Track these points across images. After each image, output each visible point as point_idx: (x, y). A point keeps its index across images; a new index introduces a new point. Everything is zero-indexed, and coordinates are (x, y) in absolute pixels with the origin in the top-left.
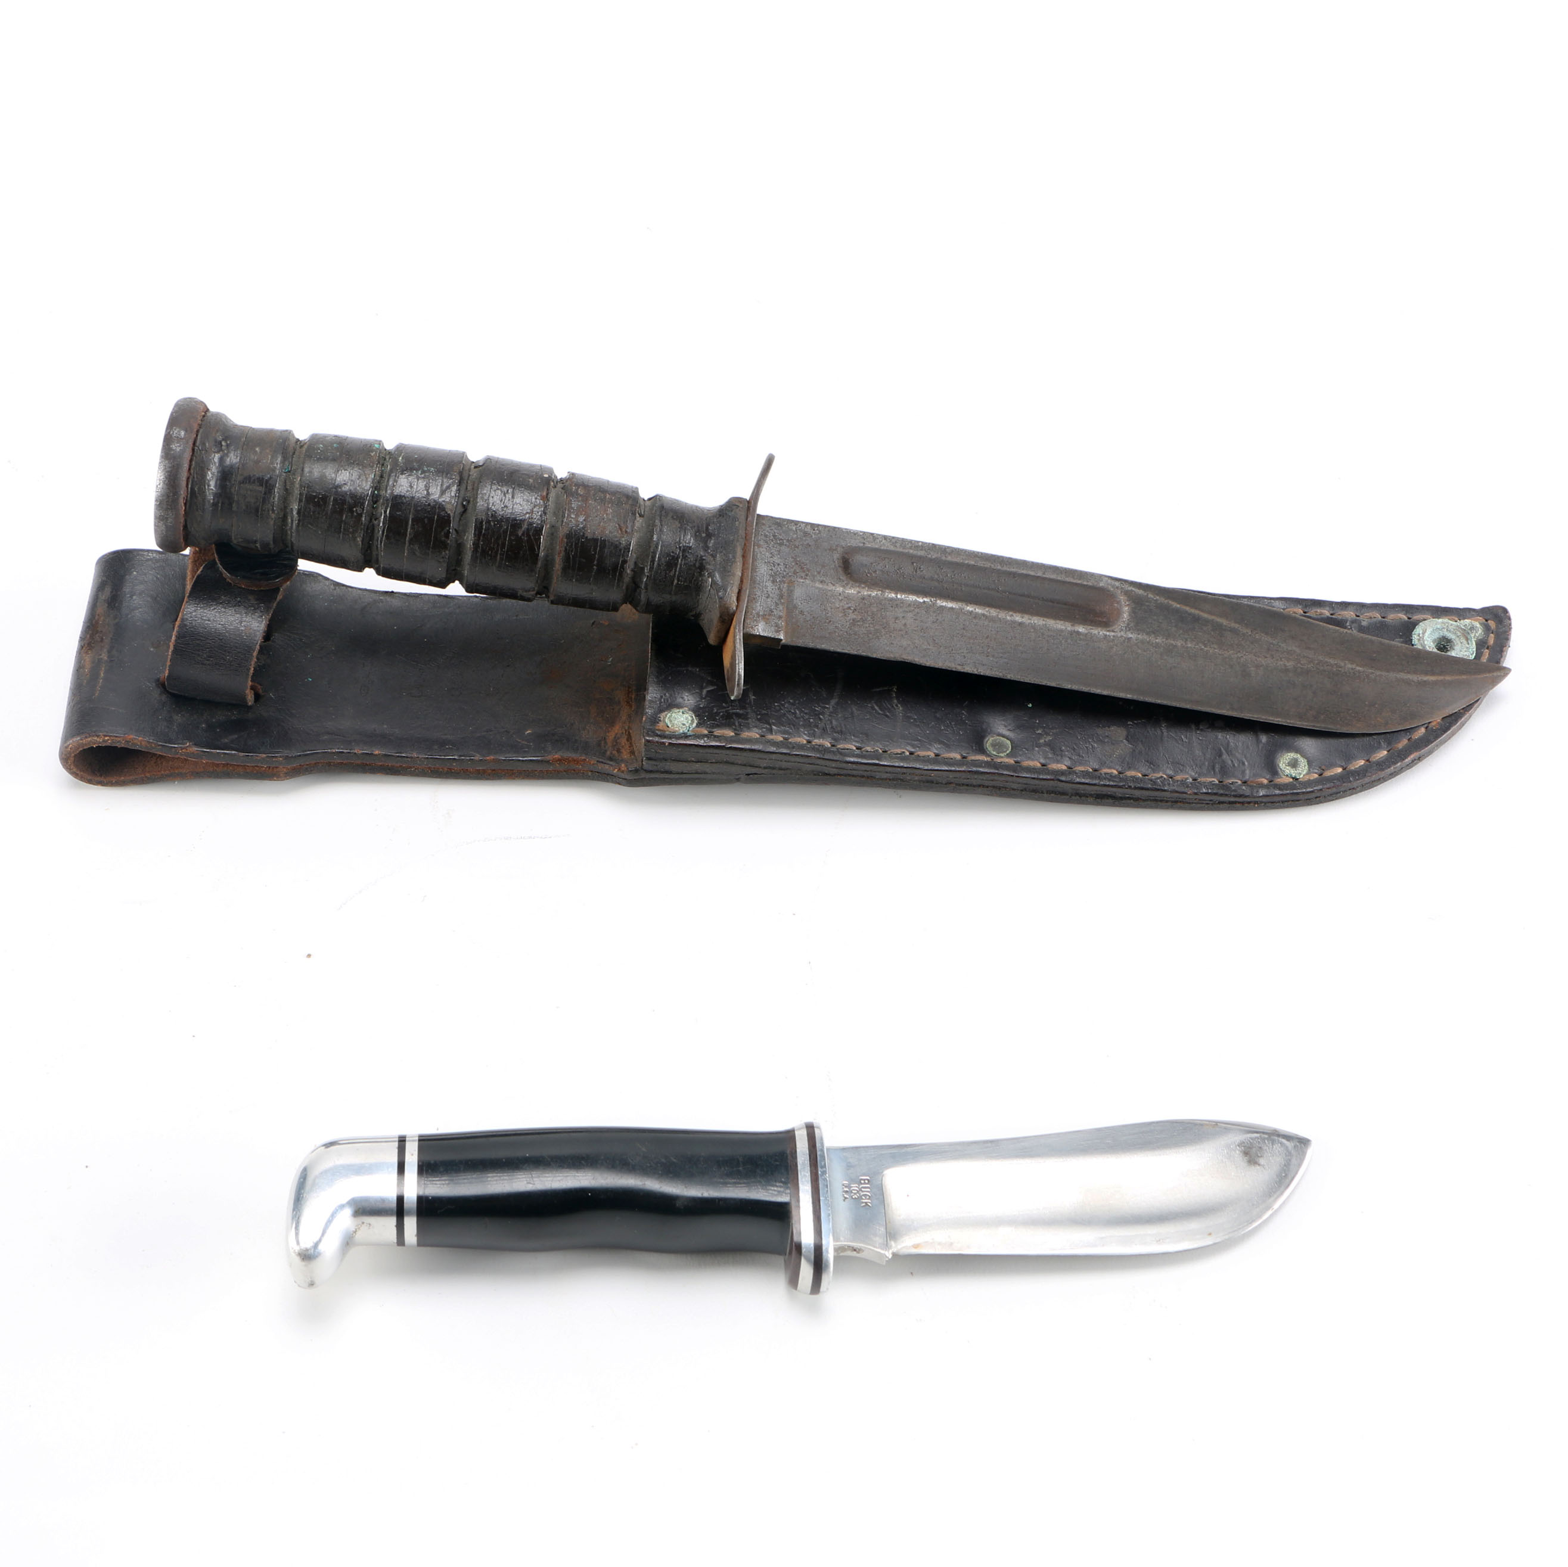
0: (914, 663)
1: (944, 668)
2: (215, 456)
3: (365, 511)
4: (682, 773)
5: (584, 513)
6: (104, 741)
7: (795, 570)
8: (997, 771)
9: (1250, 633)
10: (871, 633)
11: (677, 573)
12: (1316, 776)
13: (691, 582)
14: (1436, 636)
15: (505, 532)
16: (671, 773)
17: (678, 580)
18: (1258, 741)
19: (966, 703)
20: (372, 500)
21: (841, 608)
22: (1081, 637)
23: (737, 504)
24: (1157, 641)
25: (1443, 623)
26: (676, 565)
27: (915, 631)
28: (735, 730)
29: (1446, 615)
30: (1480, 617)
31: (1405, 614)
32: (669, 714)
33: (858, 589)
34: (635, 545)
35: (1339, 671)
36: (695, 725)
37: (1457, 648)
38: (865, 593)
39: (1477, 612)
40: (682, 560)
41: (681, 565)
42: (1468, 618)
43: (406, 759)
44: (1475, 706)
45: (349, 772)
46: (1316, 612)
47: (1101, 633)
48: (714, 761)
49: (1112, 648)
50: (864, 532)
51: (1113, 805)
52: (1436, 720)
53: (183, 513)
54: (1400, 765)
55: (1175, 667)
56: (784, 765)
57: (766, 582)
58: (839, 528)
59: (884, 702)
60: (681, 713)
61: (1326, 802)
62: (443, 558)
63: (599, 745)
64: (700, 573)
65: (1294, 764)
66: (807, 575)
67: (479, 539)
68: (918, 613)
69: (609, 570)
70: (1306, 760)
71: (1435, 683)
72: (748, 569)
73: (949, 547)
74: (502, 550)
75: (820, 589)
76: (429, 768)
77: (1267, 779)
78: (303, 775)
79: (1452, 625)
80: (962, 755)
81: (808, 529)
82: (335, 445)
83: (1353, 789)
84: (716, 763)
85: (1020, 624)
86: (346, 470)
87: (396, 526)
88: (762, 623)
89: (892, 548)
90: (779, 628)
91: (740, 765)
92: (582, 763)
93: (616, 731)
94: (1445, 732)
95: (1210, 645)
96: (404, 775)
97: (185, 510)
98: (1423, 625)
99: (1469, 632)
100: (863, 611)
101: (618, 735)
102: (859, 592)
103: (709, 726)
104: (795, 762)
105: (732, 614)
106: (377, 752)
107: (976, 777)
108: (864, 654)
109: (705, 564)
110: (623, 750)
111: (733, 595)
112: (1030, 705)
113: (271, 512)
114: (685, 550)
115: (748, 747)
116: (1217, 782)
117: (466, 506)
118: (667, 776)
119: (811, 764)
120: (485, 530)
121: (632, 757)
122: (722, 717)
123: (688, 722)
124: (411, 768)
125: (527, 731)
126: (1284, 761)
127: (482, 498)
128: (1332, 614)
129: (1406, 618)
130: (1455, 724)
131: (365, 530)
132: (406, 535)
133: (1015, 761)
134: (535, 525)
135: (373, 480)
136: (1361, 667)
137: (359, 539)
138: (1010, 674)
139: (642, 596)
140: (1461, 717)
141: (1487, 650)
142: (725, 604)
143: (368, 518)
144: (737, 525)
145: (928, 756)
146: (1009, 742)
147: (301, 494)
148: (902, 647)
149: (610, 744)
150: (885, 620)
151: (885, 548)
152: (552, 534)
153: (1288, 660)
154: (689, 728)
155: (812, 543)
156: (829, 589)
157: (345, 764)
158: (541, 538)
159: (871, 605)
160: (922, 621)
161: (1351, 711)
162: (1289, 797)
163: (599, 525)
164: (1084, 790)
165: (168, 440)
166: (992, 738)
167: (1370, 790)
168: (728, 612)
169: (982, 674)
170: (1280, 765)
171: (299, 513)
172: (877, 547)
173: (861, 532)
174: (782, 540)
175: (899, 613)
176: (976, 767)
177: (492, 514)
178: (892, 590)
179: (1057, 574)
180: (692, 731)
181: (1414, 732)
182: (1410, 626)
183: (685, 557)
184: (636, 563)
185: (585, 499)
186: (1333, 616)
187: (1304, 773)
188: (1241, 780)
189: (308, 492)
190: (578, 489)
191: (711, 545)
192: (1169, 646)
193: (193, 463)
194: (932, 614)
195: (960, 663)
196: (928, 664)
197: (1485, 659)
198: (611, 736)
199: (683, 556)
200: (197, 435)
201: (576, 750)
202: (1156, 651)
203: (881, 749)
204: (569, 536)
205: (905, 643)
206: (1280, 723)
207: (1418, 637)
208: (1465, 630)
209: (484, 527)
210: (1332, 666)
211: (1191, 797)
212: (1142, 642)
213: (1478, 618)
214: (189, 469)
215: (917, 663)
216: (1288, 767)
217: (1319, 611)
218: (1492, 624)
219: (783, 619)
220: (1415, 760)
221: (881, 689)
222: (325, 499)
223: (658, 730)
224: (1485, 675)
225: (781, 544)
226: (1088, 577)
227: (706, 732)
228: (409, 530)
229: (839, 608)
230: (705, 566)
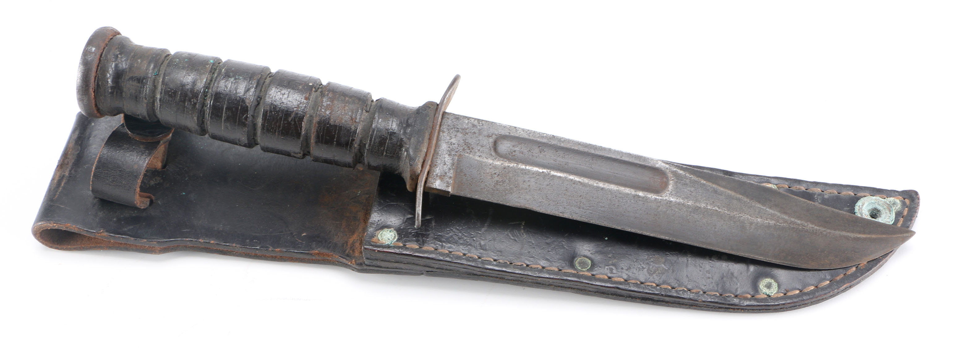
0: (532, 210)
1: (551, 214)
2: (112, 64)
3: (198, 102)
4: (388, 268)
5: (330, 109)
6: (53, 226)
7: (464, 148)
8: (579, 280)
9: (748, 202)
10: (507, 190)
11: (386, 148)
12: (782, 295)
13: (394, 154)
14: (871, 207)
15: (281, 118)
16: (381, 267)
17: (386, 153)
18: (748, 269)
19: (567, 235)
20: (204, 95)
21: (490, 173)
22: (640, 199)
23: (430, 106)
24: (688, 203)
25: (876, 199)
26: (385, 143)
27: (535, 190)
28: (420, 244)
29: (879, 194)
30: (901, 196)
31: (852, 192)
32: (381, 232)
33: (502, 162)
34: (361, 130)
35: (803, 228)
36: (396, 240)
37: (883, 216)
38: (506, 165)
39: (899, 193)
40: (389, 141)
41: (388, 144)
42: (893, 197)
43: (229, 247)
44: (890, 255)
45: (198, 251)
46: (796, 187)
47: (653, 197)
48: (406, 262)
49: (659, 207)
50: (511, 126)
51: (653, 304)
52: (864, 263)
53: (93, 97)
54: (837, 291)
55: (698, 221)
56: (449, 267)
57: (445, 155)
58: (495, 123)
59: (515, 231)
60: (389, 232)
61: (787, 311)
62: (244, 132)
63: (343, 246)
64: (400, 149)
65: (769, 286)
66: (471, 152)
67: (264, 122)
68: (538, 179)
69: (343, 144)
70: (777, 284)
71: (865, 239)
72: (431, 147)
73: (562, 138)
74: (278, 130)
75: (478, 161)
76: (244, 253)
77: (750, 295)
78: (171, 252)
79: (881, 201)
80: (558, 268)
81: (476, 123)
82: (186, 60)
83: (806, 304)
84: (407, 264)
85: (602, 189)
86: (190, 76)
87: (216, 112)
88: (438, 181)
89: (527, 137)
90: (449, 184)
91: (422, 266)
92: (331, 256)
93: (354, 238)
94: (868, 271)
95: (722, 208)
96: (230, 255)
97: (94, 95)
98: (863, 200)
99: (892, 206)
100: (504, 176)
101: (355, 241)
102: (502, 164)
103: (404, 241)
104: (455, 267)
105: (417, 175)
106: (212, 242)
107: (566, 283)
108: (501, 203)
109: (403, 144)
110: (356, 251)
111: (419, 163)
112: (606, 239)
113: (144, 99)
114: (392, 134)
115: (426, 255)
116: (719, 295)
117: (259, 100)
118: (379, 269)
119: (465, 268)
120: (269, 117)
121: (361, 255)
122: (413, 235)
123: (392, 238)
124: (233, 252)
125: (303, 233)
126: (762, 284)
127: (269, 97)
128: (806, 190)
129: (853, 194)
130: (875, 266)
131: (199, 113)
132: (222, 117)
133: (591, 274)
134: (299, 115)
135: (206, 82)
136: (817, 226)
137: (195, 118)
138: (592, 220)
139: (365, 161)
140: (880, 262)
141: (902, 219)
142: (413, 169)
143: (201, 106)
144: (427, 119)
145: (537, 268)
146: (590, 262)
147: (162, 89)
148: (526, 199)
149: (349, 246)
150: (517, 183)
151: (523, 137)
152: (311, 121)
153: (771, 219)
154: (392, 242)
155: (477, 132)
156: (484, 161)
157: (195, 247)
158: (302, 123)
159: (509, 172)
160: (540, 184)
161: (809, 255)
162: (763, 308)
163: (339, 117)
164: (634, 295)
165: (86, 53)
166: (580, 258)
167: (817, 304)
168: (415, 174)
169: (575, 219)
170: (760, 286)
171: (160, 100)
172: (517, 135)
173: (509, 126)
174: (458, 128)
175: (526, 178)
176: (566, 276)
177: (274, 107)
178: (523, 163)
179: (630, 158)
180: (394, 244)
181: (849, 269)
182: (856, 199)
183: (391, 139)
184: (361, 141)
185: (332, 100)
186: (807, 191)
187: (775, 292)
188: (734, 295)
189: (166, 88)
190: (329, 93)
191: (408, 131)
192: (696, 207)
193: (99, 68)
194: (547, 180)
195: (561, 211)
196: (541, 211)
197: (899, 225)
198: (351, 241)
199: (390, 138)
200: (103, 51)
201: (328, 248)
202: (687, 211)
203: (509, 261)
204: (319, 123)
205: (528, 197)
206: (762, 260)
207: (859, 208)
208: (889, 205)
209: (268, 115)
210: (799, 225)
211: (701, 303)
212: (679, 204)
213: (899, 197)
214: (97, 71)
215: (534, 210)
216: (764, 288)
217: (798, 187)
218: (907, 201)
219: (452, 179)
220: (847, 287)
221: (515, 223)
222: (175, 93)
223: (373, 242)
224: (898, 236)
225: (458, 131)
226: (650, 160)
227: (401, 245)
228: (223, 115)
229: (488, 173)
230: (403, 145)
